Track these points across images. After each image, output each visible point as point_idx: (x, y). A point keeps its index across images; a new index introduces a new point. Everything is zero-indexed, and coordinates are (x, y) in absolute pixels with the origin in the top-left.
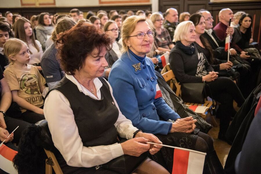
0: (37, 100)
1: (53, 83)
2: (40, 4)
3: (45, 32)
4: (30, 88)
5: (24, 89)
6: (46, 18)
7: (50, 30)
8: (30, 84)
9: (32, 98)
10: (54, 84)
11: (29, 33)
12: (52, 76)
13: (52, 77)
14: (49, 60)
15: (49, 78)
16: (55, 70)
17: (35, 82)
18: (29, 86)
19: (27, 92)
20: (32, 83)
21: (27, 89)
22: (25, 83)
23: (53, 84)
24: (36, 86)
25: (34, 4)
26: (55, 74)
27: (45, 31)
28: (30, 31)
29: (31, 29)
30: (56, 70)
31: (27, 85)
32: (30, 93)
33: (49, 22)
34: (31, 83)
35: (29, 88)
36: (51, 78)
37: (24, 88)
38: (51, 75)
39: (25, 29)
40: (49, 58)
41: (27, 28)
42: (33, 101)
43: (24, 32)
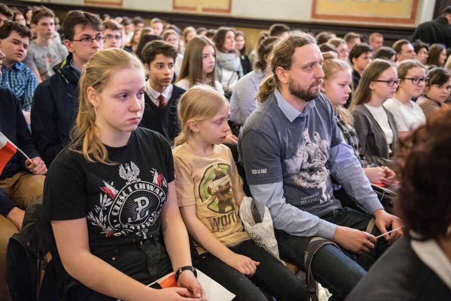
0: (230, 223)
1: (267, 185)
2: (204, 10)
3: (221, 63)
4: (219, 197)
5: (207, 200)
6: (230, 37)
7: (229, 60)
8: (217, 189)
9: (222, 217)
10: (267, 187)
11: (208, 67)
12: (264, 171)
13: (266, 172)
14: (261, 134)
15: (257, 175)
16: (274, 158)
17: (229, 183)
18: (216, 194)
19: (211, 207)
20: (222, 187)
21: (212, 202)
22: (209, 188)
23: (265, 187)
24: (228, 194)
25: (194, 9)
26: (271, 165)
27: (221, 61)
28: (211, 62)
29: (213, 59)
30: (276, 156)
31: (212, 192)
32: (217, 210)
33: (232, 45)
34: (220, 187)
35: (217, 199)
36: (264, 174)
37: (207, 198)
38: (263, 167)
39: (203, 57)
40: (262, 130)
41: (207, 57)
42: (223, 225)
43: (201, 64)
